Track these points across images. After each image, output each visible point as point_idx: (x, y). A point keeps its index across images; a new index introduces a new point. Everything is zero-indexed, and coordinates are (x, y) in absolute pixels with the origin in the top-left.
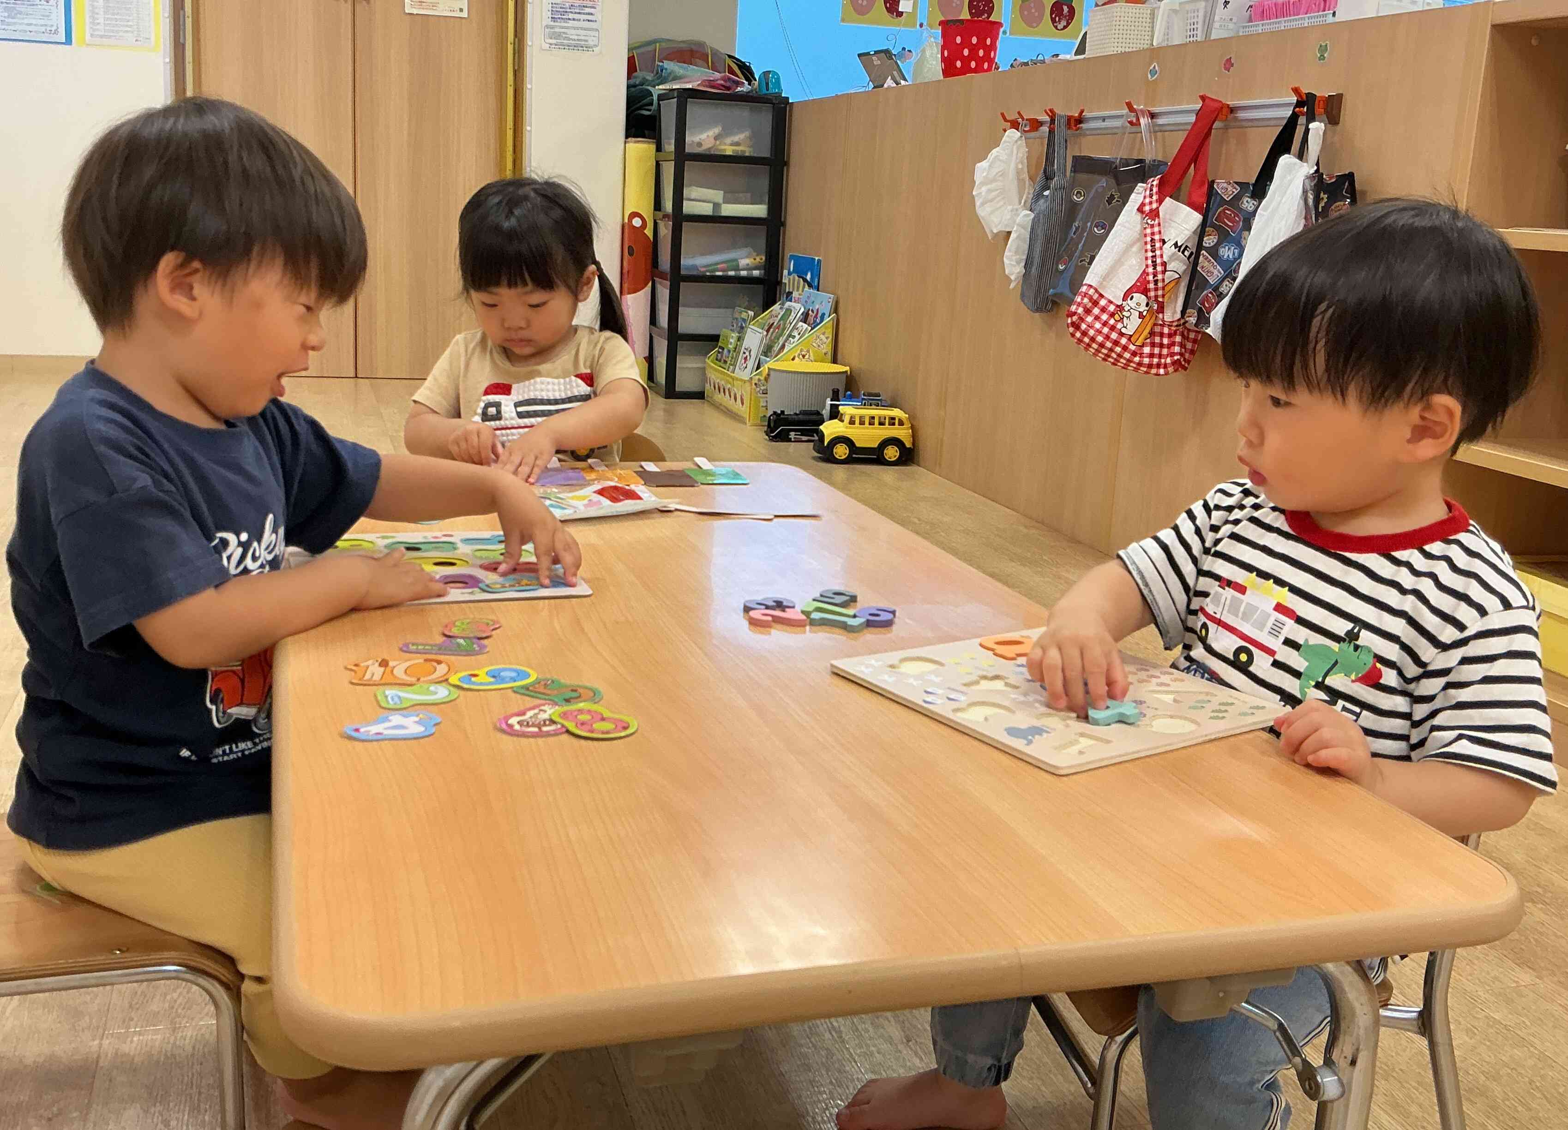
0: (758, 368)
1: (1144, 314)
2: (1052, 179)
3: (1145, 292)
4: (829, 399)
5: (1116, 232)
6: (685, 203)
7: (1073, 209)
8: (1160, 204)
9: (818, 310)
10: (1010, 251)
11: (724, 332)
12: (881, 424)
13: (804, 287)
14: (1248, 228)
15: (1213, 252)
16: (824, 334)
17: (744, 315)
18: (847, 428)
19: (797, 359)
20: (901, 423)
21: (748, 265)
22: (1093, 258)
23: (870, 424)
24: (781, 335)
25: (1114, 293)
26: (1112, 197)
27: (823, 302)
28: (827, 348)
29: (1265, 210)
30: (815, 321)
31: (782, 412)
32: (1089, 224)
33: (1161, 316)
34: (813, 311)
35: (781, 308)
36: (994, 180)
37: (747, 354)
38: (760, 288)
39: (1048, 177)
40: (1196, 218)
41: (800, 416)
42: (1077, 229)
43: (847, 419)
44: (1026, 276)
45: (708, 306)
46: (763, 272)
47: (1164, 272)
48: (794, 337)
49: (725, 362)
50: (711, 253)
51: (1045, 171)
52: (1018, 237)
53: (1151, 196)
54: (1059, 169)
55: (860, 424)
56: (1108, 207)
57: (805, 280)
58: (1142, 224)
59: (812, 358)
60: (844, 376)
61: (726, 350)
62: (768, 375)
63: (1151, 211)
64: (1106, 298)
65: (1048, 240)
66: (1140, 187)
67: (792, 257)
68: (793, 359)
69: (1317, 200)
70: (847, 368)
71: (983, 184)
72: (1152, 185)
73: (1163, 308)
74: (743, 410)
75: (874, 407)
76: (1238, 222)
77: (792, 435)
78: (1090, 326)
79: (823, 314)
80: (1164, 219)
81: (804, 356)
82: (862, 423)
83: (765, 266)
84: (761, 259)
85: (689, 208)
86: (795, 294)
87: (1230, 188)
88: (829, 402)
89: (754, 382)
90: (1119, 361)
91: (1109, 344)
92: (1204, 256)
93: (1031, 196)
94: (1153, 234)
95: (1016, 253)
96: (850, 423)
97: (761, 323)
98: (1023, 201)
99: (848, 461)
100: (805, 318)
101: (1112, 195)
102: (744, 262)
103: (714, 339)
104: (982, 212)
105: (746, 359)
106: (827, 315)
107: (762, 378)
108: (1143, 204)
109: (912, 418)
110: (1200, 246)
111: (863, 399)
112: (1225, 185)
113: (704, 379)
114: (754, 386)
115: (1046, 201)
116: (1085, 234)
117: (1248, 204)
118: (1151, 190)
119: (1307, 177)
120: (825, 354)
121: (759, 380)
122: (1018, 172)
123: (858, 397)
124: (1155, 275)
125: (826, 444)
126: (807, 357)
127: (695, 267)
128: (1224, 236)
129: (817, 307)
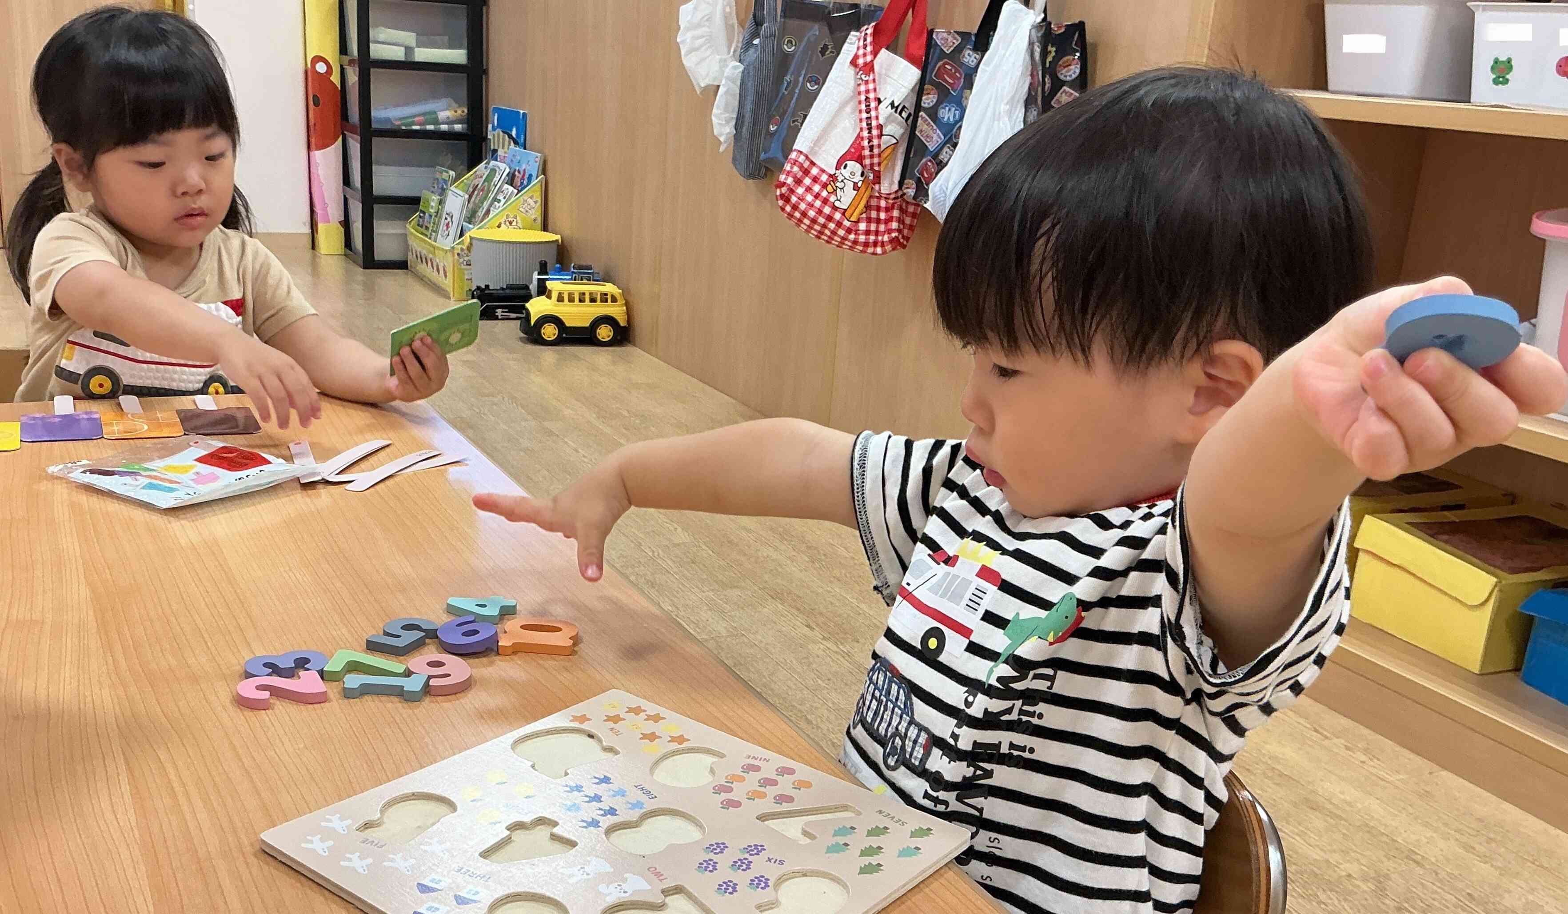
0: (461, 235)
1: (859, 185)
2: (762, 25)
3: (860, 159)
4: (536, 273)
5: (828, 88)
6: (371, 45)
7: (784, 60)
8: (875, 56)
9: (524, 170)
10: (718, 108)
11: (425, 194)
12: (593, 300)
13: (509, 144)
14: (969, 85)
15: (933, 113)
16: (531, 198)
17: (445, 175)
18: (555, 305)
19: (503, 225)
20: (614, 300)
21: (448, 118)
22: (805, 117)
23: (580, 301)
24: (485, 198)
25: (827, 161)
26: (825, 48)
27: (530, 162)
28: (536, 213)
29: (987, 65)
30: (522, 183)
31: (487, 287)
32: (801, 79)
33: (877, 187)
34: (519, 172)
35: (486, 168)
36: (699, 26)
37: (449, 219)
38: (464, 143)
39: (758, 22)
40: (913, 74)
41: (507, 291)
42: (789, 83)
43: (555, 295)
44: (737, 137)
45: (408, 164)
46: (465, 126)
47: (880, 136)
48: (499, 201)
49: (427, 228)
50: (405, 104)
51: (754, 16)
52: (726, 93)
53: (865, 47)
54: (769, 13)
55: (569, 301)
56: (821, 59)
57: (510, 136)
58: (856, 79)
59: (520, 225)
60: (555, 246)
61: (427, 215)
62: (471, 244)
63: (866, 64)
64: (818, 167)
65: (759, 95)
66: (853, 35)
67: (497, 110)
68: (499, 226)
69: (1044, 53)
70: (558, 237)
71: (688, 29)
72: (866, 34)
73: (879, 177)
74: (447, 283)
75: (585, 281)
76: (959, 79)
77: (499, 312)
78: (801, 199)
79: (531, 175)
80: (880, 74)
81: (511, 223)
82: (571, 300)
83: (468, 119)
84: (462, 111)
85: (377, 51)
86: (500, 152)
87: (950, 38)
88: (536, 276)
89: (456, 252)
90: (833, 239)
91: (821, 220)
92: (923, 118)
93: (740, 45)
94: (867, 91)
95: (726, 110)
96: (558, 301)
97: (465, 184)
98: (732, 50)
99: (559, 342)
100: (511, 180)
101: (825, 45)
102: (443, 115)
103: (413, 202)
104: (688, 62)
105: (448, 225)
106: (534, 175)
107: (465, 248)
108: (856, 57)
109: (626, 293)
110: (918, 107)
111: (573, 272)
112: (945, 35)
113: (407, 247)
114: (456, 256)
115: (756, 50)
116: (797, 91)
117: (969, 57)
118: (865, 40)
119: (1033, 27)
120: (535, 220)
121: (462, 250)
122: (726, 17)
123: (568, 270)
124: (870, 141)
125: (532, 323)
126: (514, 223)
127: (388, 120)
128: (944, 96)
129: (524, 167)
